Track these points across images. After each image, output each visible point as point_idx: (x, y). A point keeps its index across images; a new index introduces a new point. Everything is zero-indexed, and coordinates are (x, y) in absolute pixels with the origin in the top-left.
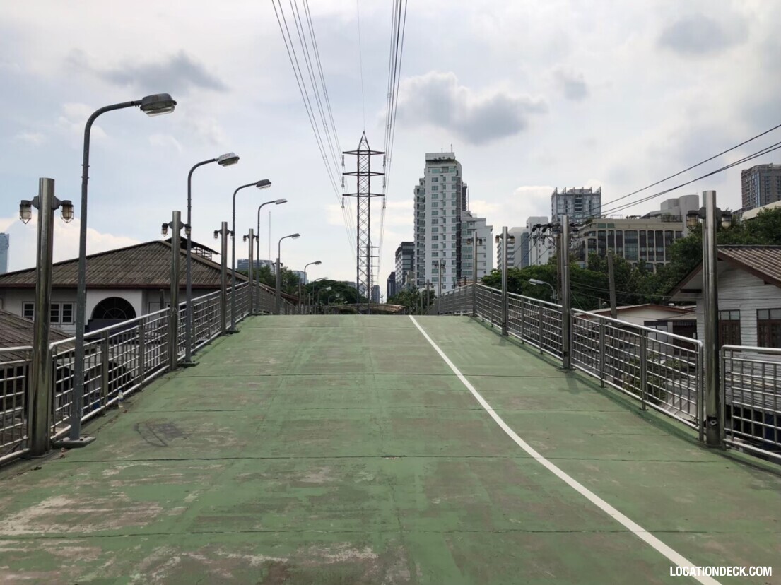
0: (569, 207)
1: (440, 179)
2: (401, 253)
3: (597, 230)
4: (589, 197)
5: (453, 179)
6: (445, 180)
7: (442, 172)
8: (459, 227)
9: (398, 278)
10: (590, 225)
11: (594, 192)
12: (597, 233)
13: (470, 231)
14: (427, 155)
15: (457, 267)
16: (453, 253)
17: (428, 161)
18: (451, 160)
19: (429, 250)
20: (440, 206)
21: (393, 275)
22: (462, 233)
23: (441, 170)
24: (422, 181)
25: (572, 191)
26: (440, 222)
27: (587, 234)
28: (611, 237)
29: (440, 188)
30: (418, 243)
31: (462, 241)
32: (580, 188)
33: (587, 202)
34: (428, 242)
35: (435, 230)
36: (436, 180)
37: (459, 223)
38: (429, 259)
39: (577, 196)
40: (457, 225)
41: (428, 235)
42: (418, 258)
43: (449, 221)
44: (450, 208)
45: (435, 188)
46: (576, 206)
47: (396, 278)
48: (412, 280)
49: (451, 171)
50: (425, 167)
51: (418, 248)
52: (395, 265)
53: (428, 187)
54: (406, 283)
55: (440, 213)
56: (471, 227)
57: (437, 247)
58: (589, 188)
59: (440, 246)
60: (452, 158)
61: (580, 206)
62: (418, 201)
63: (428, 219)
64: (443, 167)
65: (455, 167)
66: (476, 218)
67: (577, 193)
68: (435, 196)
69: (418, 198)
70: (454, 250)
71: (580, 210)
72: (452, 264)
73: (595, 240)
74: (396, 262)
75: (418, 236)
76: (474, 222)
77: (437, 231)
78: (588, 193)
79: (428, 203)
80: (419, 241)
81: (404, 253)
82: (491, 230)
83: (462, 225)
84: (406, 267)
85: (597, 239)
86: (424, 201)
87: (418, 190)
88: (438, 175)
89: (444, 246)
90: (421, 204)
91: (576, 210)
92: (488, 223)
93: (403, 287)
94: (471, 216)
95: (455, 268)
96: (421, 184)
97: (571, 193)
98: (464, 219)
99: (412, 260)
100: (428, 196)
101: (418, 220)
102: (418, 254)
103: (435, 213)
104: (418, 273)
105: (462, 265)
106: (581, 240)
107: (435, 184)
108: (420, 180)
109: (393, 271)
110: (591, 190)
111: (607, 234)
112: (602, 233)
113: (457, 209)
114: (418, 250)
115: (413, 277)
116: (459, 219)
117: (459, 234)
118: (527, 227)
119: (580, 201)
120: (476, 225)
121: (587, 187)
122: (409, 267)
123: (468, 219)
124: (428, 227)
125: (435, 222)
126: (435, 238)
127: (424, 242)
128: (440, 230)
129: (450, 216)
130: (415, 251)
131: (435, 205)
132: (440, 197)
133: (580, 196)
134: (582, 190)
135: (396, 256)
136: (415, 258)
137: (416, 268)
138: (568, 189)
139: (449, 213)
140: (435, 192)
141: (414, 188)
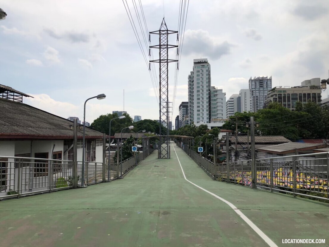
0: (257, 85)
1: (201, 71)
2: (182, 107)
3: (277, 94)
4: (266, 81)
5: (207, 71)
6: (203, 71)
7: (202, 68)
8: (210, 94)
9: (180, 118)
10: (274, 92)
11: (268, 78)
12: (277, 95)
13: (215, 96)
14: (194, 60)
15: (209, 113)
16: (207, 106)
17: (195, 63)
18: (206, 62)
19: (195, 105)
20: (201, 83)
21: (178, 117)
22: (211, 96)
23: (201, 67)
24: (192, 73)
25: (258, 78)
26: (201, 91)
27: (272, 96)
28: (285, 97)
29: (201, 75)
30: (190, 102)
31: (211, 100)
32: (262, 77)
33: (265, 83)
34: (195, 101)
35: (198, 95)
36: (199, 71)
37: (209, 92)
38: (195, 109)
39: (260, 80)
40: (209, 93)
41: (195, 98)
42: (190, 109)
43: (205, 91)
44: (205, 84)
45: (198, 75)
46: (260, 85)
47: (179, 118)
48: (187, 119)
49: (206, 67)
50: (193, 66)
51: (190, 104)
52: (179, 112)
53: (195, 75)
54: (184, 120)
55: (201, 87)
56: (216, 94)
57: (199, 103)
58: (266, 77)
59: (201, 103)
60: (206, 61)
61: (262, 85)
62: (190, 82)
63: (195, 90)
64: (202, 66)
65: (208, 65)
66: (218, 90)
67: (261, 79)
68: (198, 79)
69: (190, 80)
70: (208, 104)
71: (262, 86)
72: (207, 111)
73: (276, 99)
74: (179, 111)
75: (190, 99)
76: (217, 91)
77: (199, 95)
78: (265, 79)
79: (195, 83)
80: (191, 101)
81: (183, 107)
82: (225, 95)
83: (211, 92)
84: (184, 113)
85: (278, 98)
86: (193, 82)
87: (190, 77)
88: (199, 69)
89: (203, 103)
90: (191, 83)
91: (260, 86)
92: (223, 92)
93: (183, 122)
94: (215, 89)
95: (208, 113)
96: (192, 74)
97: (258, 79)
98: (212, 90)
99: (187, 110)
100: (195, 79)
101: (190, 91)
102: (190, 107)
103: (198, 87)
104: (190, 116)
105: (211, 111)
106: (269, 99)
107: (198, 73)
108: (191, 72)
109: (178, 115)
110: (267, 77)
111: (283, 96)
112: (280, 95)
113: (209, 85)
114: (190, 105)
115: (188, 117)
116: (209, 90)
117: (210, 97)
118: (240, 94)
119: (262, 83)
120: (218, 93)
121: (265, 76)
122: (185, 113)
123: (214, 90)
124: (195, 94)
125: (198, 91)
126: (199, 99)
127: (193, 101)
128: (201, 95)
129: (205, 89)
130: (189, 105)
131: (198, 83)
132: (201, 79)
133: (262, 80)
134: (262, 78)
135: (179, 108)
136: (189, 109)
137: (189, 113)
138: (256, 78)
139: (205, 87)
140: (198, 77)
141: (188, 76)
